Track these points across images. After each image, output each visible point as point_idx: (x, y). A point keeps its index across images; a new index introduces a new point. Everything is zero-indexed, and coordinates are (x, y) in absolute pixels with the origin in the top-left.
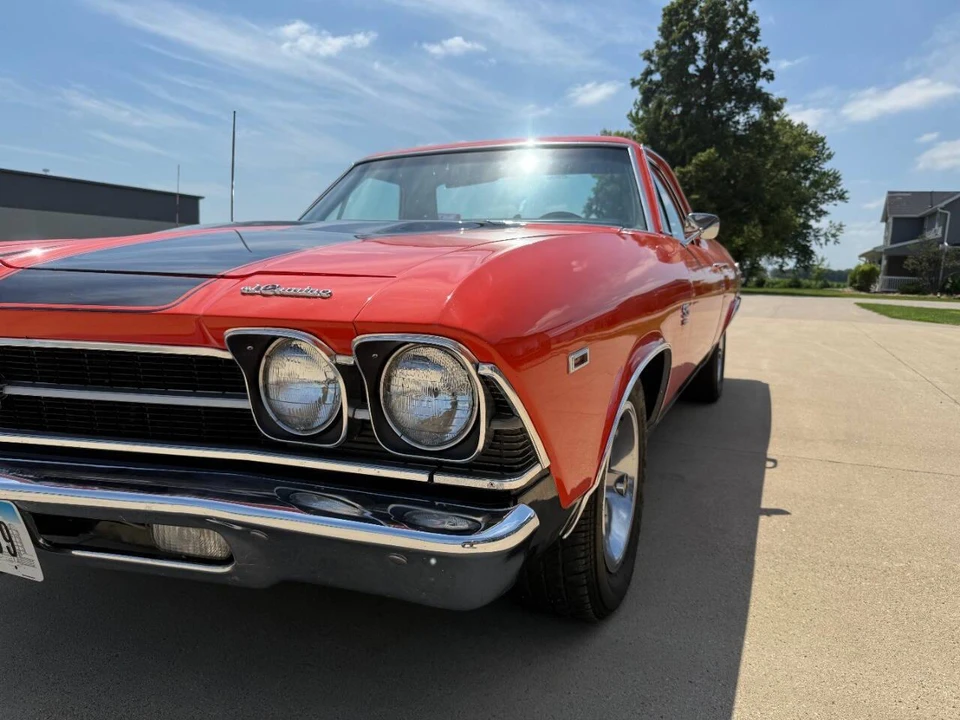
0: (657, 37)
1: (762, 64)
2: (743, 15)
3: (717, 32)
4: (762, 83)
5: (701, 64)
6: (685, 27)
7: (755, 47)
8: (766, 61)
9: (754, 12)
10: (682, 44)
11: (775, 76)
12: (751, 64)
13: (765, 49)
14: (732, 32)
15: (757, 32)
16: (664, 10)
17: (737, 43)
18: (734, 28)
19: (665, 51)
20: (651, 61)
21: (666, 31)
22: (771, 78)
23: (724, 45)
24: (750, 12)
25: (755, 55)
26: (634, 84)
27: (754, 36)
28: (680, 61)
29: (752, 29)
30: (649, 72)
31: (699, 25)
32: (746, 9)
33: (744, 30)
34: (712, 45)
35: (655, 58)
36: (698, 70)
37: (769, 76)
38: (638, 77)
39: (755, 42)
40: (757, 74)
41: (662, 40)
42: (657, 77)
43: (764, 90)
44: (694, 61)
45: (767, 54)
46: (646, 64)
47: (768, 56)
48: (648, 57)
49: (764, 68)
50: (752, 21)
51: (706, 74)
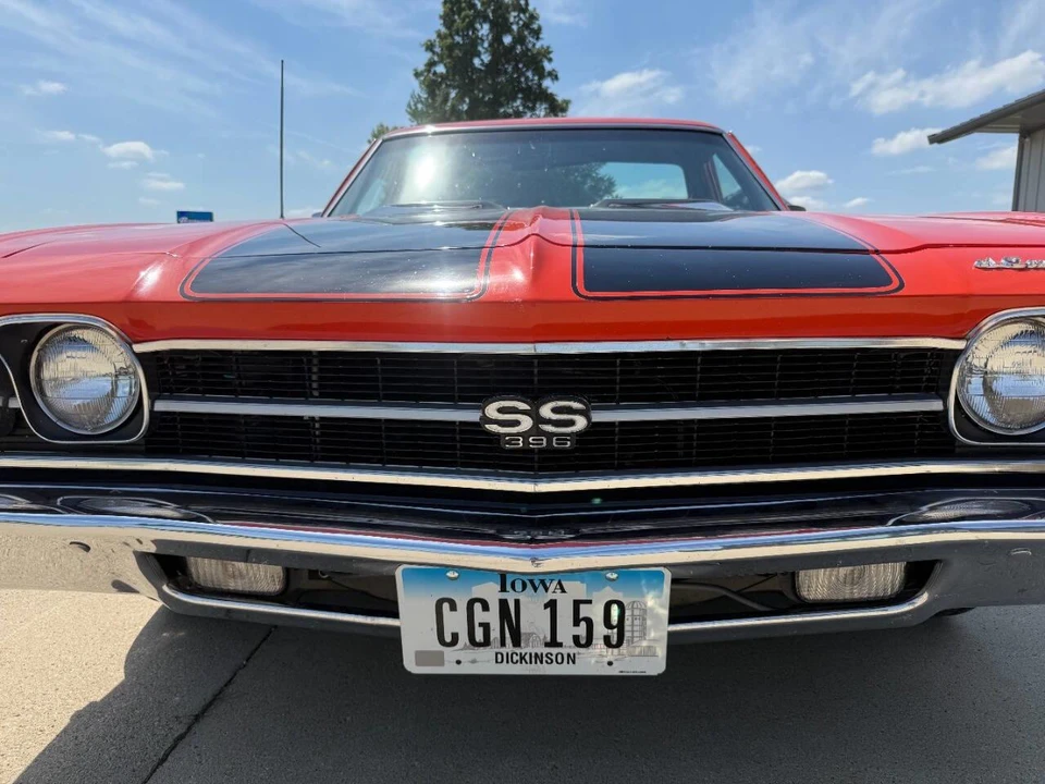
0: (439, 26)
1: (546, 63)
2: (524, 10)
3: (500, 26)
4: (547, 83)
5: (486, 58)
6: (467, 16)
7: (538, 45)
8: (550, 60)
9: (535, 9)
10: (465, 36)
11: (559, 76)
12: (536, 61)
13: (548, 47)
14: (515, 27)
15: (540, 28)
17: (520, 39)
18: (518, 23)
19: (449, 41)
20: (434, 53)
21: (447, 20)
22: (556, 78)
23: (507, 40)
24: (531, 8)
25: (539, 53)
26: (417, 75)
27: (537, 33)
28: (465, 54)
29: (535, 26)
30: (431, 64)
31: (485, 19)
32: (527, 4)
33: (527, 26)
34: (497, 40)
35: (438, 50)
36: (483, 64)
37: (554, 76)
38: (421, 68)
39: (538, 39)
40: (541, 73)
41: (443, 30)
42: (441, 69)
43: (549, 91)
44: (478, 55)
45: (550, 53)
46: (429, 55)
47: (551, 56)
48: (430, 47)
49: (548, 66)
50: (533, 18)
51: (493, 69)
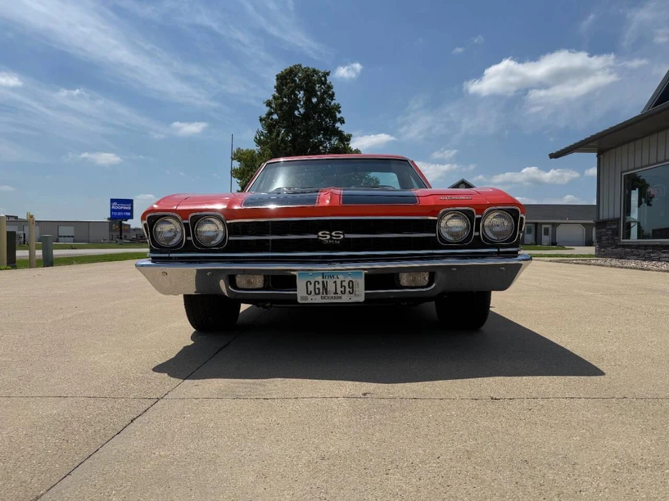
0: (274, 92)
1: (337, 113)
2: (324, 83)
3: (310, 92)
4: (338, 125)
5: (302, 111)
6: (291, 87)
7: (333, 103)
8: (339, 112)
9: (330, 83)
10: (289, 98)
11: (345, 121)
12: (332, 112)
13: (338, 104)
14: (319, 93)
15: (333, 94)
16: (277, 76)
17: (321, 100)
18: (320, 91)
19: (280, 101)
20: (271, 107)
21: (279, 88)
23: (314, 100)
24: (327, 82)
25: (333, 108)
26: (261, 120)
27: (332, 96)
28: (290, 108)
29: (331, 92)
30: (270, 114)
31: (301, 88)
32: (326, 80)
33: (325, 92)
34: (308, 100)
35: (273, 106)
36: (300, 114)
37: (342, 121)
38: (264, 116)
39: (332, 100)
40: (335, 120)
41: (277, 94)
42: (275, 117)
43: (339, 129)
44: (298, 109)
46: (268, 108)
47: (340, 109)
48: (269, 104)
49: (338, 116)
50: (329, 87)
51: (306, 117)
